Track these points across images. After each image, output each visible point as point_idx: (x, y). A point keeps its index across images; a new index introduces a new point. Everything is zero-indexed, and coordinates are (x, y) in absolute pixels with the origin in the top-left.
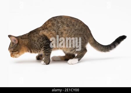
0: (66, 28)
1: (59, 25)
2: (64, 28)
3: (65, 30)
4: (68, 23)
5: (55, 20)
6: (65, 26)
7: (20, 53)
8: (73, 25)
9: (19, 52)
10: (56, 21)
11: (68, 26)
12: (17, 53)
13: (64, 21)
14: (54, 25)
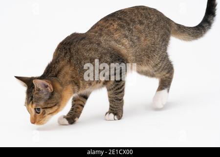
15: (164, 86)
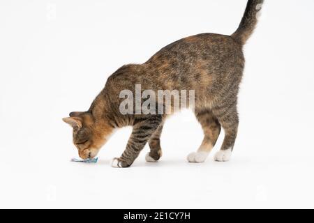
0: (205, 63)
1: (187, 61)
2: (200, 64)
3: (203, 68)
4: (204, 52)
5: (176, 53)
6: (201, 60)
7: (95, 144)
8: (214, 51)
9: (92, 142)
10: (178, 55)
11: (205, 57)
12: (89, 146)
13: (194, 51)
14: (177, 64)
15: (227, 144)
